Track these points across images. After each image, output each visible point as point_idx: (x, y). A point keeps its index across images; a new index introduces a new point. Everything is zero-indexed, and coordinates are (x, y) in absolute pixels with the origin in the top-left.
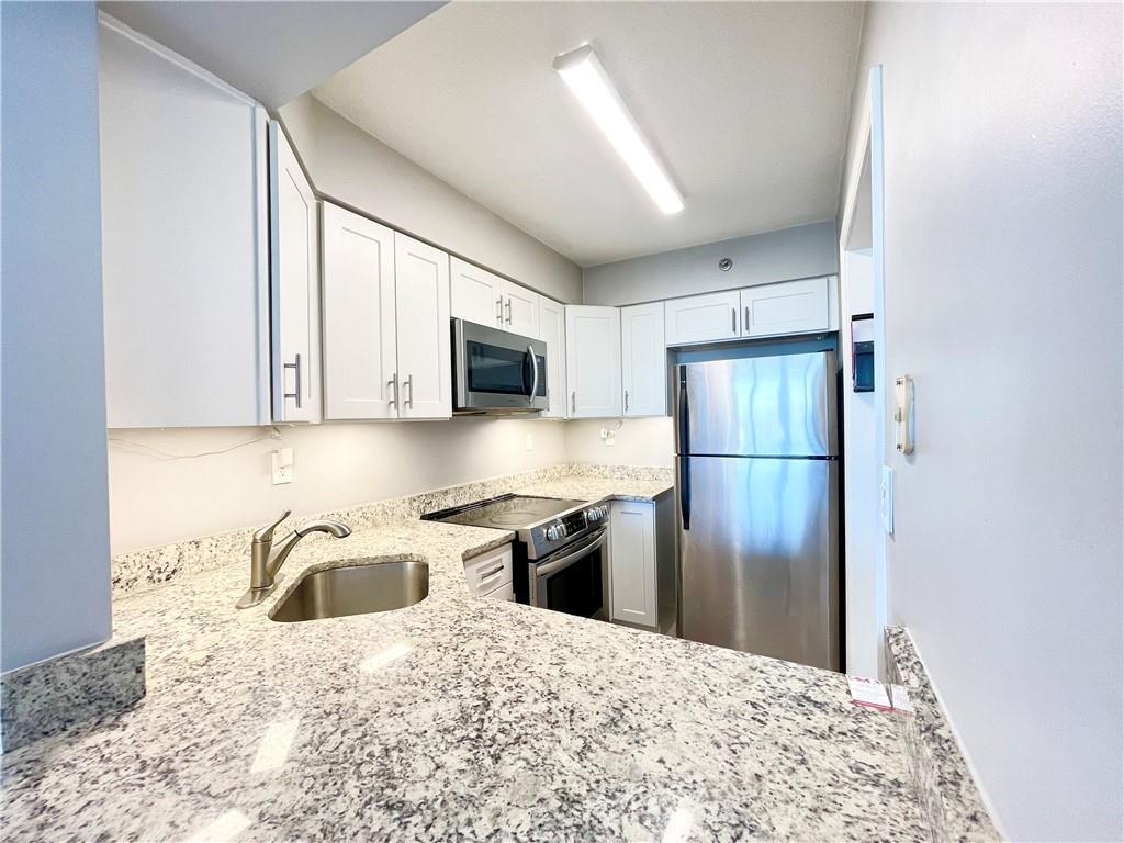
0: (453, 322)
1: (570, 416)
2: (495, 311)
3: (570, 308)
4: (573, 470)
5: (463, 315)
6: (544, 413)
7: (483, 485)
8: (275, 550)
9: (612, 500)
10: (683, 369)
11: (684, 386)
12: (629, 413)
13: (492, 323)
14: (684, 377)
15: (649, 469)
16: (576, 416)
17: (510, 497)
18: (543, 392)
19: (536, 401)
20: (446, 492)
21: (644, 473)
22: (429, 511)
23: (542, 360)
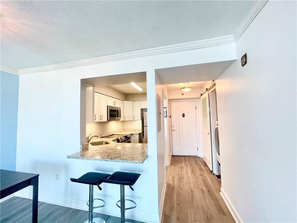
0: (107, 106)
1: (124, 120)
2: (113, 103)
3: (124, 101)
4: (124, 130)
5: (109, 105)
6: (120, 120)
7: (109, 133)
8: (89, 139)
9: (132, 134)
10: (143, 113)
11: (143, 116)
12: (134, 120)
13: (113, 106)
14: (143, 114)
15: (138, 129)
16: (125, 120)
17: (114, 135)
18: (120, 116)
19: (119, 118)
20: (103, 134)
21: (137, 130)
22: (101, 137)
23: (120, 111)
